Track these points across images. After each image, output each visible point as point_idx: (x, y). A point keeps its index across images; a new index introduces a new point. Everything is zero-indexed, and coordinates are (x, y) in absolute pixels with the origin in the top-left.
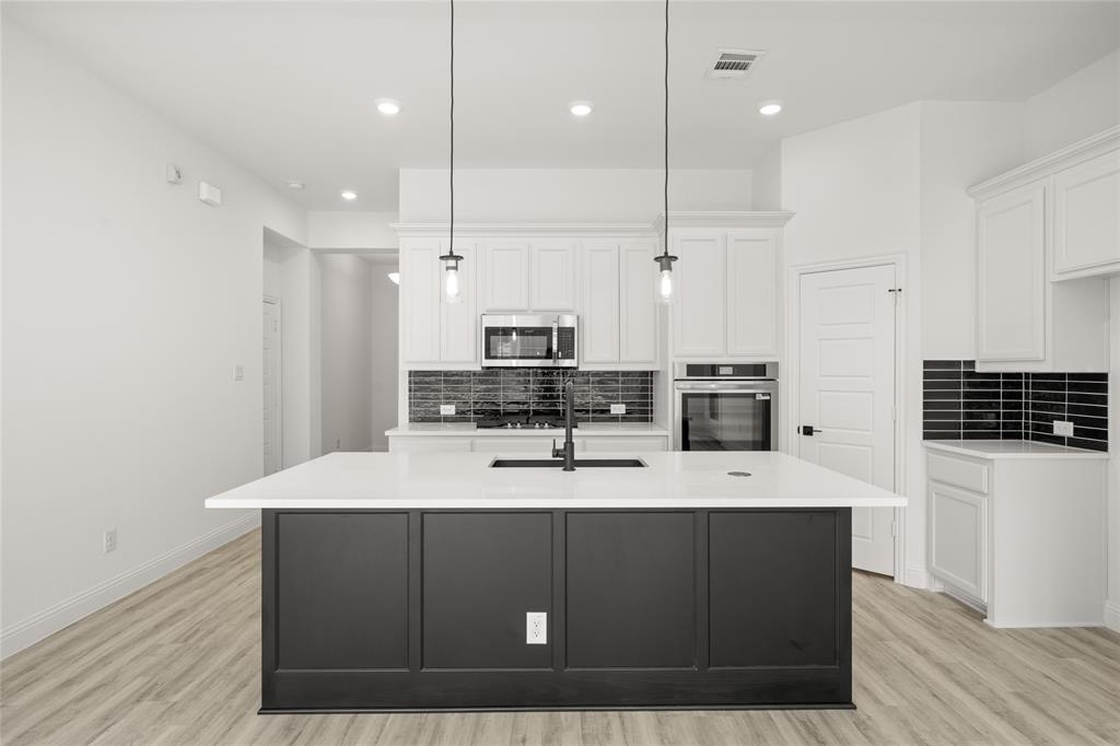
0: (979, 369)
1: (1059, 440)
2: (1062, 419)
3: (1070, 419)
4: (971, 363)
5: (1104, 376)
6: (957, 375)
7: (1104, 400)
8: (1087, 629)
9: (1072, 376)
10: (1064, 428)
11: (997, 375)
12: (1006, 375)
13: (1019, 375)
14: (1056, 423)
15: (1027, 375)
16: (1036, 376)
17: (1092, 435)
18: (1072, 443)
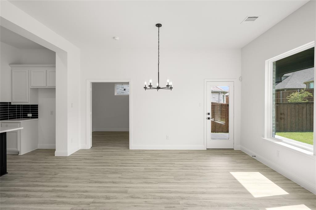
0: (12, 104)
1: (29, 117)
2: (29, 113)
3: (31, 113)
4: (10, 103)
5: (37, 105)
6: (7, 105)
7: (38, 109)
8: (36, 150)
9: (31, 105)
10: (30, 115)
11: (15, 105)
12: (17, 105)
13: (19, 105)
14: (28, 114)
15: (21, 105)
16: (23, 105)
17: (35, 116)
18: (32, 118)
